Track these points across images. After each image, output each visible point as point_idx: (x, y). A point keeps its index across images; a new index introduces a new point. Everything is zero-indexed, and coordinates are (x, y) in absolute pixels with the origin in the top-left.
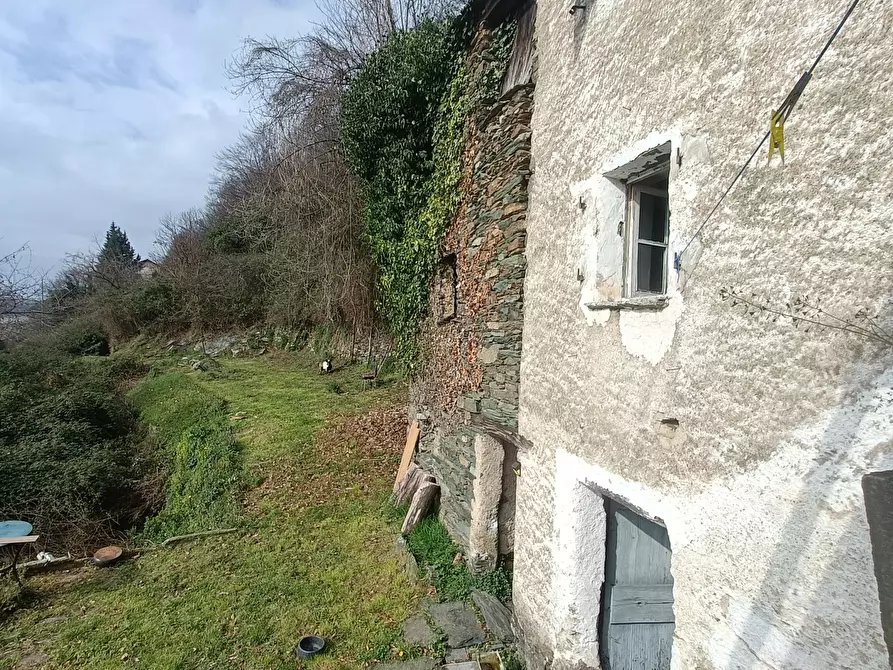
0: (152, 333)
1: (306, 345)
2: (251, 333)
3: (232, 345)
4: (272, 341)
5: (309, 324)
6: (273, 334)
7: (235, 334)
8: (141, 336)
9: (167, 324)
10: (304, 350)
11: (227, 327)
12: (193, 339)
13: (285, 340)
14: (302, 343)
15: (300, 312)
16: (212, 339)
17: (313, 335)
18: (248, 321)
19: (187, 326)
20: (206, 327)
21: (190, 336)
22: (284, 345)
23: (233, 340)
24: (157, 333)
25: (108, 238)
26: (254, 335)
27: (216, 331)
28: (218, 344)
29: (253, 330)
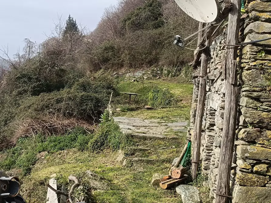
0: (106, 69)
1: (180, 74)
2: (152, 69)
3: (144, 74)
4: (162, 73)
5: (183, 63)
6: (162, 70)
7: (144, 69)
8: (102, 70)
9: (113, 65)
10: (179, 77)
11: (141, 66)
12: (125, 71)
13: (169, 72)
14: (178, 73)
15: (178, 57)
16: (134, 72)
17: (184, 69)
18: (150, 63)
19: (122, 66)
20: (131, 66)
21: (123, 70)
22: (169, 74)
23: (144, 72)
24: (109, 68)
25: (67, 24)
26: (153, 70)
27: (135, 68)
28: (137, 74)
29: (153, 68)
